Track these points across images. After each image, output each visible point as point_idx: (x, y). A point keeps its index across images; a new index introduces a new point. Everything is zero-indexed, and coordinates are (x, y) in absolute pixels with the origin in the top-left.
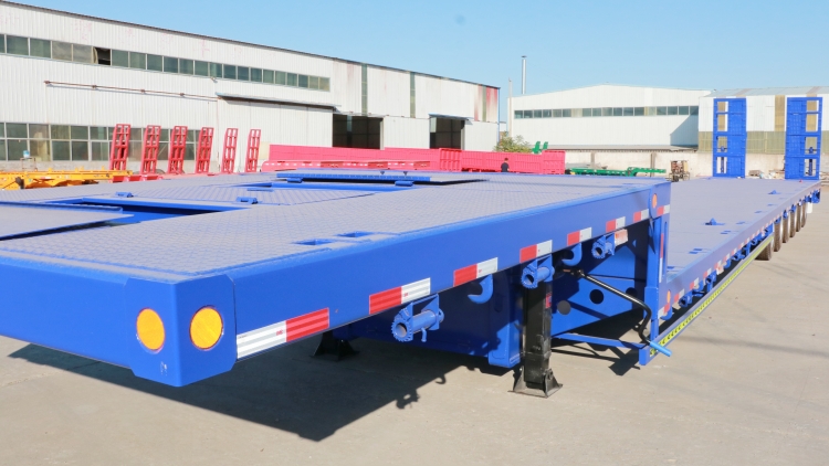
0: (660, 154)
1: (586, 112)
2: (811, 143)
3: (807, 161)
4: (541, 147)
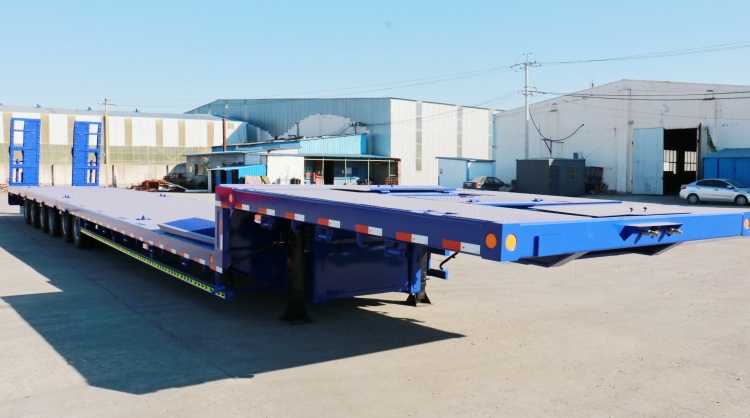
3: (88, 171)
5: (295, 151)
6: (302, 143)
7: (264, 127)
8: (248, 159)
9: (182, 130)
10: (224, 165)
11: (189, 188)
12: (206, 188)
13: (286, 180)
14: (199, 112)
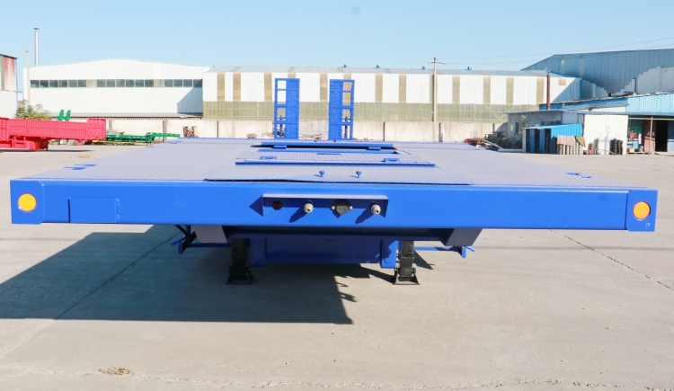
0: (170, 121)
1: (101, 83)
2: (346, 113)
3: (343, 127)
4: (65, 115)
5: (622, 110)
6: (630, 100)
7: (599, 84)
8: (566, 118)
9: (510, 86)
10: (543, 124)
11: (504, 147)
12: (521, 148)
13: (606, 140)
14: (536, 69)
